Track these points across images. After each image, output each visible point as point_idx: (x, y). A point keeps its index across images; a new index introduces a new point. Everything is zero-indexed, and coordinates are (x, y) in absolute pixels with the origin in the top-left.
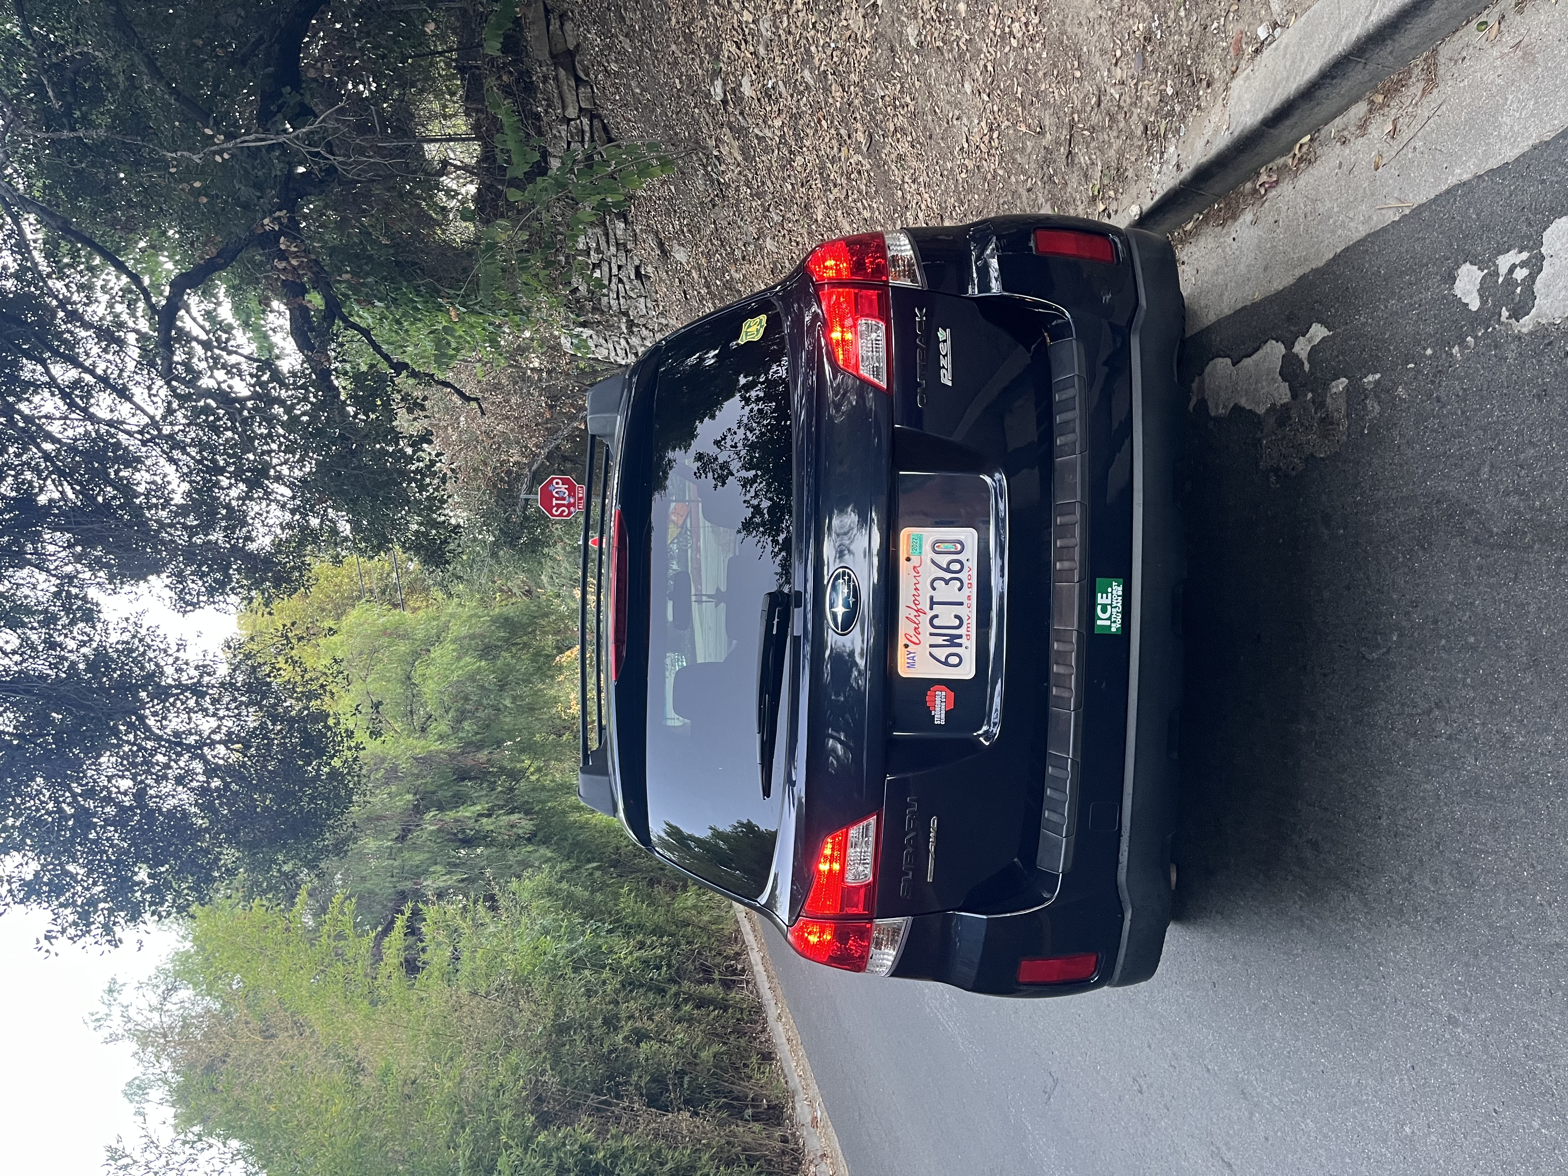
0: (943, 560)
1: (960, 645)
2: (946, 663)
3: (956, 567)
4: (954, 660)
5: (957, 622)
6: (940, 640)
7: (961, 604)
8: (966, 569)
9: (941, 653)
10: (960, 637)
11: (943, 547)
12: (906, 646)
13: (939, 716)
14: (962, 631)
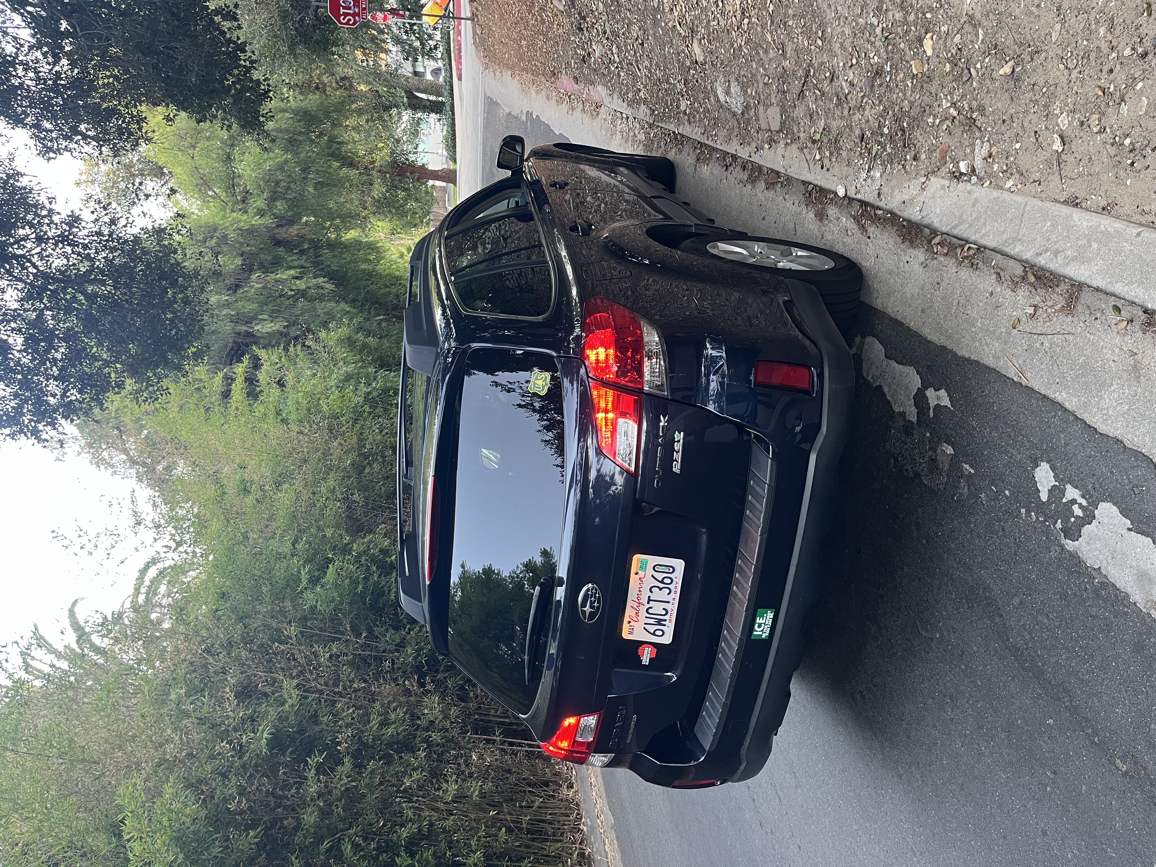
0: (660, 576)
1: (664, 625)
2: (654, 634)
3: (668, 581)
4: (659, 633)
5: (664, 612)
6: (652, 621)
7: (668, 602)
8: (674, 583)
9: (651, 629)
10: (665, 620)
11: (661, 569)
12: (629, 622)
13: (645, 660)
14: (667, 617)
